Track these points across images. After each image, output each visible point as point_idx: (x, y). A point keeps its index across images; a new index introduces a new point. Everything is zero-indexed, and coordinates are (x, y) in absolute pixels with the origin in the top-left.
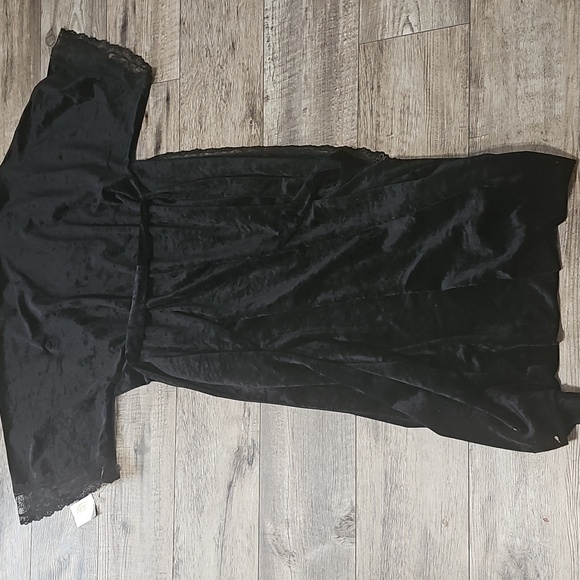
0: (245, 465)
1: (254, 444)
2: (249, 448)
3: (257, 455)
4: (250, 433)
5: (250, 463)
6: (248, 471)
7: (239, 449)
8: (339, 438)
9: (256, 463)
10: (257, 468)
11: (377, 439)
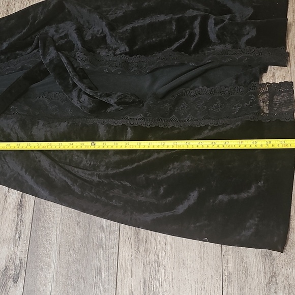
0: (10, 283)
1: (21, 263)
2: (16, 266)
3: (23, 273)
4: (19, 253)
5: (15, 281)
6: (12, 289)
7: (6, 268)
8: (103, 252)
9: (21, 280)
10: (21, 285)
11: (137, 251)
